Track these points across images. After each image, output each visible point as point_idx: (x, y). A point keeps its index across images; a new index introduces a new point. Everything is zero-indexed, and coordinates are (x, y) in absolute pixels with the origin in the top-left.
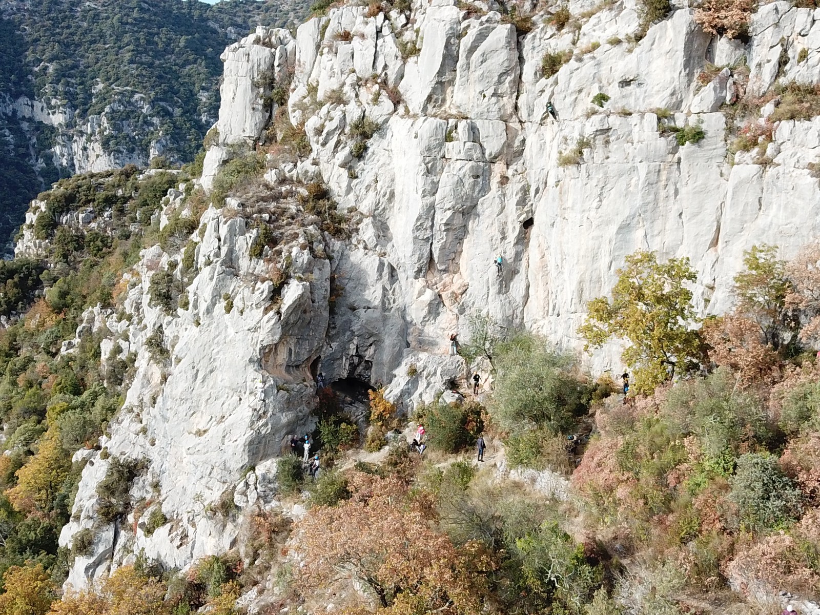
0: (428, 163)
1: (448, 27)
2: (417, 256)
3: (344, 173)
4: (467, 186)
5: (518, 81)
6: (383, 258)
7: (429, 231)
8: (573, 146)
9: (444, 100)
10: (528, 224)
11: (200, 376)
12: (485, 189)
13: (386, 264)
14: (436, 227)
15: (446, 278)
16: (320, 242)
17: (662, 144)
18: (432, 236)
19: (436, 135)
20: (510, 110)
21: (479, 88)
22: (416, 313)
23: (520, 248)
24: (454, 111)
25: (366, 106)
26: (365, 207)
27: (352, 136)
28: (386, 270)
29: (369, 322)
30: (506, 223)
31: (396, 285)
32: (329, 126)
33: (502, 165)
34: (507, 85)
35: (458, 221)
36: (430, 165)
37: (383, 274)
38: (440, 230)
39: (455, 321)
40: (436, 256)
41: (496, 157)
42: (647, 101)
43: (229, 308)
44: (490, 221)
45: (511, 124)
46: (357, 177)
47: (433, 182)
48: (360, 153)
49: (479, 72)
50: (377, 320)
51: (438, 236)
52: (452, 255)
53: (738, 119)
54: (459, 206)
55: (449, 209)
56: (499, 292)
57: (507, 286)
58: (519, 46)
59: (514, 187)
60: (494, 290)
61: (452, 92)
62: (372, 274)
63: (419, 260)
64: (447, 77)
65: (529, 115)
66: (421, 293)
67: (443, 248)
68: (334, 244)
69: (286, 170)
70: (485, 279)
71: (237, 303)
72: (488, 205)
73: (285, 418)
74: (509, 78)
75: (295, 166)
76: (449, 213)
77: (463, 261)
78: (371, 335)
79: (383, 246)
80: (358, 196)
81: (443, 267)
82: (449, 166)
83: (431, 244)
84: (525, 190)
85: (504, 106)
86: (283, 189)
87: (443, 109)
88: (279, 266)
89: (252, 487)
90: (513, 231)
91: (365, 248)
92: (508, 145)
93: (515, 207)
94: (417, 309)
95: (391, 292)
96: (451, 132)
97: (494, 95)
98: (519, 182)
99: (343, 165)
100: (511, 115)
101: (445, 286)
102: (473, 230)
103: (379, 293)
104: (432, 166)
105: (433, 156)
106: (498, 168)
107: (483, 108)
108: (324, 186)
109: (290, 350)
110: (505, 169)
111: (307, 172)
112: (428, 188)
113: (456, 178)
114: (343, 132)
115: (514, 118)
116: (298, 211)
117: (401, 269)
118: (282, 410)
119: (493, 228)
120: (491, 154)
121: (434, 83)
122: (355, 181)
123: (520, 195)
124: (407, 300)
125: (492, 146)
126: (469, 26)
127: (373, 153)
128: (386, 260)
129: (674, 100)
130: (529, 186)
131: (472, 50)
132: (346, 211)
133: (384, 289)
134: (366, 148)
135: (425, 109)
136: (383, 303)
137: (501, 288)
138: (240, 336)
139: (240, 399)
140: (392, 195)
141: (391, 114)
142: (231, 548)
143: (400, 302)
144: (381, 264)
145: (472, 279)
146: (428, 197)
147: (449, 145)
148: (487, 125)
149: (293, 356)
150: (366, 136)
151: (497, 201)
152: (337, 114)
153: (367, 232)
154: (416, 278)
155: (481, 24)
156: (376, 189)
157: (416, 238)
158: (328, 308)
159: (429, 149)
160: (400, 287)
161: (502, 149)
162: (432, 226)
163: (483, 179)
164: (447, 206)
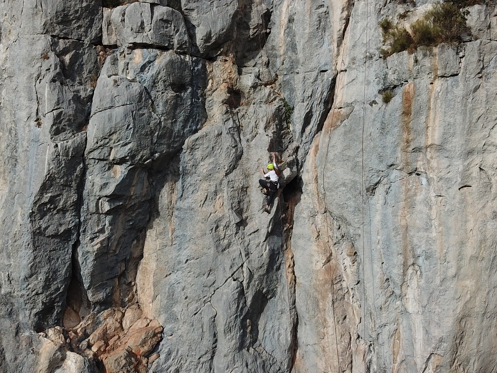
0: (65, 51)
4: (160, 109)
7: (69, 216)
14: (90, 204)
18: (78, 225)
30: (244, 189)
33: (229, 64)
35: (139, 189)
36: (67, 58)
38: (97, 212)
41: (217, 45)
44: (206, 187)
47: (77, 98)
51: (92, 227)
54: (146, 152)
57: (254, 329)
63: (46, 287)
66: (55, 366)
67: (101, 255)
70: (206, 319)
76: (120, 171)
81: (101, 296)
82: (115, 61)
83: (77, 244)
84: (282, 119)
98: (268, 102)
101: (105, 337)
104: (74, 60)
105: (74, 37)
106: (222, 71)
110: (234, 75)
112: (69, 110)
119: (218, 202)
123: (273, 128)
130: (290, 110)
137: (243, 336)
145: (172, 318)
146: (68, 134)
151: (227, 141)
157: (37, 234)
159: (64, 20)
161: (230, 29)
162: (79, 203)
163: (194, 95)
164: (118, 153)
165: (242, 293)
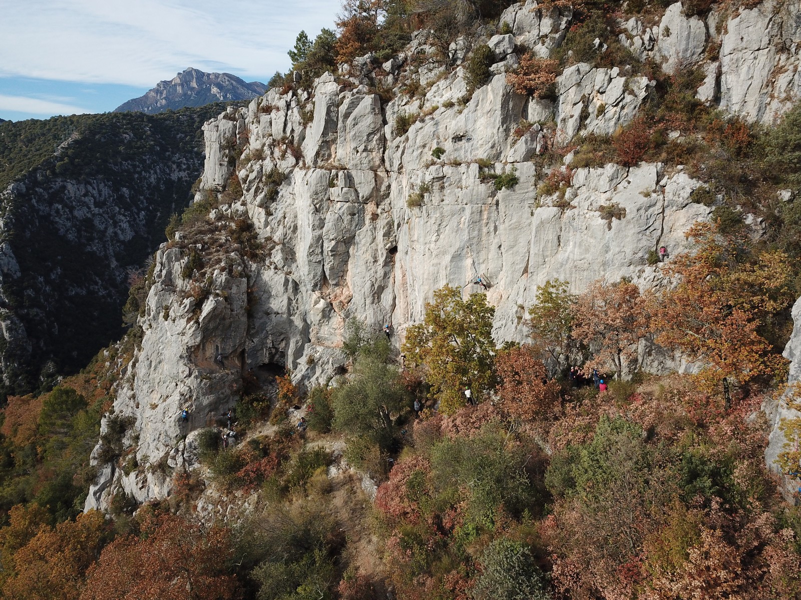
0: (317, 204)
1: (328, 98)
2: (312, 275)
3: (262, 211)
4: (345, 222)
5: (383, 140)
6: (288, 276)
7: (320, 256)
8: (417, 191)
9: (330, 156)
10: (393, 250)
11: (153, 366)
12: (361, 223)
13: (291, 281)
14: (325, 253)
15: (338, 290)
16: (239, 265)
17: (483, 189)
18: (323, 259)
19: (321, 182)
20: (378, 163)
21: (353, 145)
22: (314, 317)
23: (387, 269)
24: (336, 164)
25: (277, 160)
26: (277, 237)
27: (266, 184)
28: (290, 285)
29: (277, 324)
30: (377, 250)
31: (299, 296)
32: (252, 176)
33: (373, 205)
34: (375, 142)
35: (341, 248)
36: (318, 206)
37: (289, 287)
38: (328, 255)
39: (342, 323)
40: (327, 274)
41: (367, 199)
42: (473, 153)
43: (166, 317)
44: (364, 249)
45: (379, 173)
46: (272, 215)
47: (320, 219)
48: (273, 196)
49: (352, 133)
50: (284, 322)
51: (327, 260)
52: (340, 273)
53: (546, 167)
54: (341, 237)
55: (333, 240)
56: (373, 303)
57: (379, 298)
58: (383, 111)
59: (382, 222)
60: (368, 301)
61: (336, 149)
62: (281, 289)
63: (314, 277)
64: (330, 137)
65: (391, 166)
66: (316, 303)
67: (332, 269)
68: (251, 266)
69: (224, 209)
70: (363, 292)
71: (171, 313)
72: (363, 236)
73: (206, 401)
74: (376, 137)
75: (230, 206)
76: (333, 243)
77: (349, 277)
78: (282, 333)
79: (290, 266)
80: (273, 229)
81: (334, 282)
82: (333, 206)
83: (323, 265)
84: (390, 225)
85: (373, 159)
86: (220, 224)
87: (329, 161)
88: (202, 285)
89: (180, 453)
90: (382, 257)
91: (276, 268)
92: (377, 189)
93: (382, 238)
94: (314, 314)
95: (294, 302)
96: (333, 179)
97: (365, 150)
98: (386, 219)
99: (260, 206)
100: (379, 166)
101: (336, 297)
102: (354, 255)
103: (285, 302)
104: (320, 207)
105: (320, 199)
106: (370, 208)
107: (356, 161)
108: (249, 222)
109: (217, 346)
110: (375, 209)
111: (237, 210)
112: (317, 223)
113: (337, 215)
114: (261, 180)
115: (382, 168)
116: (227, 240)
117: (303, 284)
118: (204, 395)
119: (368, 254)
120: (363, 197)
121: (320, 142)
122: (271, 218)
123: (386, 228)
124: (307, 307)
125: (364, 190)
126: (344, 97)
127: (282, 196)
128: (290, 278)
129: (495, 152)
130: (393, 222)
131: (347, 115)
132: (263, 241)
133: (289, 299)
134: (277, 193)
135: (315, 162)
136: (289, 309)
137: (374, 299)
138: (174, 338)
139: (177, 385)
140: (295, 228)
141: (294, 166)
142: (168, 496)
143: (302, 308)
144: (287, 281)
145: (354, 292)
146: (317, 230)
147: (332, 190)
148: (359, 174)
149: (220, 351)
150: (277, 183)
151: (370, 233)
152: (256, 167)
153: (277, 256)
154: (313, 291)
155: (353, 95)
156: (284, 223)
157: (310, 261)
158: (246, 314)
159: (317, 194)
160: (302, 297)
161: (372, 192)
162: (322, 252)
163: (359, 217)
164: (331, 237)
165: (373, 285)
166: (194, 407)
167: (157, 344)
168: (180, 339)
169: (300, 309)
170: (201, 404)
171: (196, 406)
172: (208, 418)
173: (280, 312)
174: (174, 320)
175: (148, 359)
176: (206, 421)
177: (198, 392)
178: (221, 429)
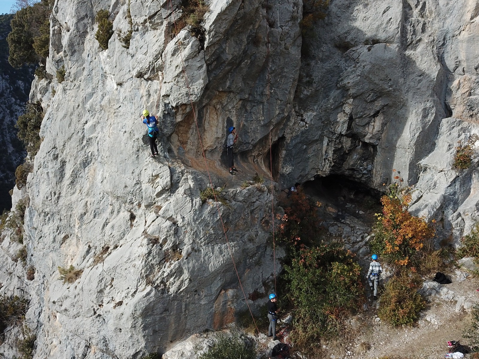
11: (68, 173)
50: (391, 63)
73: (215, 259)
78: (380, 94)
95: (417, 11)
124: (451, 23)
133: (406, 5)
136: (403, 31)
138: (126, 90)
158: (299, 41)
166: (186, 275)
167: (80, 116)
168: (143, 91)
169: (429, 30)
170: (203, 267)
171: (192, 273)
172: (217, 306)
173: (382, 36)
174: (127, 41)
175: (56, 157)
176: (213, 315)
177: (196, 234)
178: (251, 335)
